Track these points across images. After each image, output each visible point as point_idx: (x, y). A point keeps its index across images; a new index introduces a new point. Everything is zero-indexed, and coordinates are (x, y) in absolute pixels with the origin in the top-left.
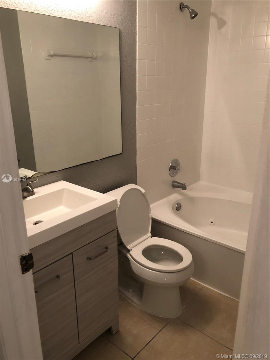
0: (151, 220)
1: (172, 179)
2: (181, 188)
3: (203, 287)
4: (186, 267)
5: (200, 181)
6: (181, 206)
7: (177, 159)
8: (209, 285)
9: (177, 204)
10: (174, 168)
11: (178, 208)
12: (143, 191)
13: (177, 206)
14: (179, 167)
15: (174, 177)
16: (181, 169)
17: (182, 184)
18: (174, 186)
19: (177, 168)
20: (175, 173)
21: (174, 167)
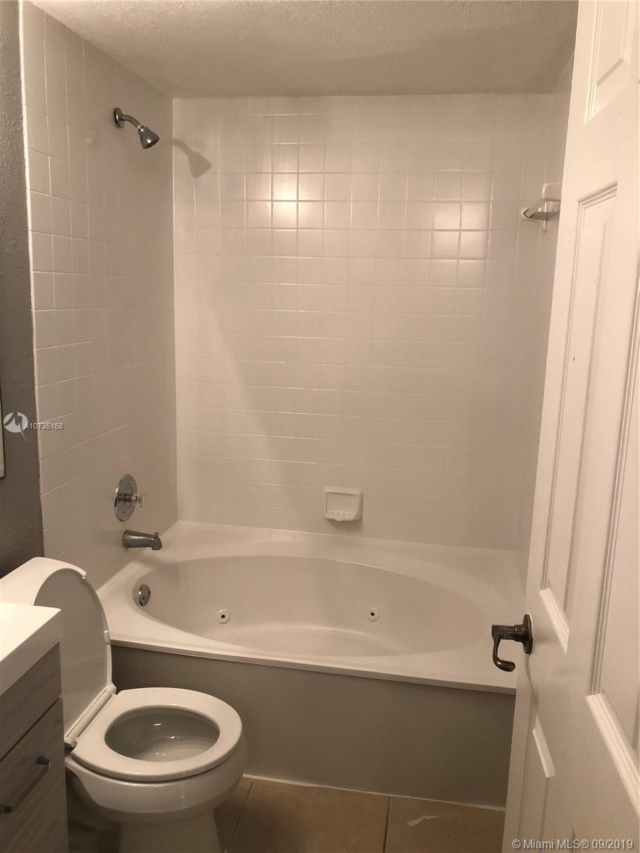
0: (109, 648)
1: (121, 527)
2: (148, 546)
3: (252, 783)
4: (229, 753)
5: (179, 521)
6: (149, 592)
7: (130, 476)
8: (268, 775)
9: (141, 589)
10: (125, 499)
11: (143, 598)
12: (83, 573)
13: (140, 593)
14: (138, 495)
15: (127, 520)
16: (144, 498)
17: (151, 536)
18: (128, 545)
19: (133, 498)
20: (127, 512)
21: (126, 495)
